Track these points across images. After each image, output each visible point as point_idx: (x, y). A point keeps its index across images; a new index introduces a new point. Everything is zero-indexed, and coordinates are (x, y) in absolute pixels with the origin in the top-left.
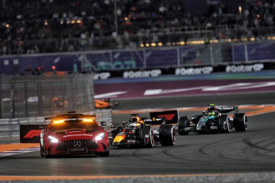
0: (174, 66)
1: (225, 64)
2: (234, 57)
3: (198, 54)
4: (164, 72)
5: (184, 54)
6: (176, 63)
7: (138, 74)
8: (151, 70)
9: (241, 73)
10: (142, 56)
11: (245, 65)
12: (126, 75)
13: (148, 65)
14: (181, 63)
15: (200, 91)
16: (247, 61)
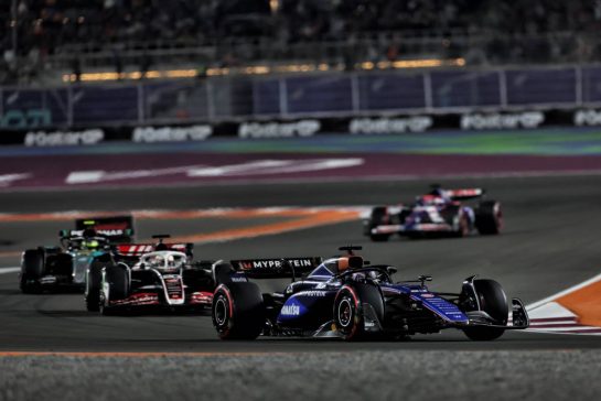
0: (132, 123)
1: (238, 119)
2: (257, 106)
3: (182, 99)
4: (110, 135)
5: (153, 98)
6: (135, 117)
7: (56, 139)
8: (82, 130)
9: (272, 139)
10: (65, 101)
11: (280, 122)
12: (30, 139)
13: (76, 119)
14: (146, 117)
15: (183, 176)
16: (285, 115)
